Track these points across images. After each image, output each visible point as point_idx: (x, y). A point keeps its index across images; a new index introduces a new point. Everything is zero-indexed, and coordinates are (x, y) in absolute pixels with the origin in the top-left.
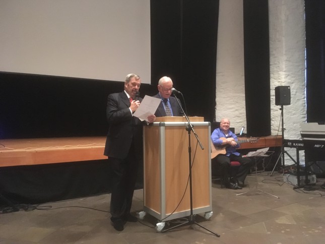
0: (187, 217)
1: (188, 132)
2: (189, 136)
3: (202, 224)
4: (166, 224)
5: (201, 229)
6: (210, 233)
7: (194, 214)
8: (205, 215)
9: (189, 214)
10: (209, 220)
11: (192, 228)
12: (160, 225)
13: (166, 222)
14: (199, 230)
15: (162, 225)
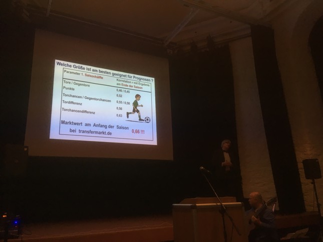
1: (221, 214)
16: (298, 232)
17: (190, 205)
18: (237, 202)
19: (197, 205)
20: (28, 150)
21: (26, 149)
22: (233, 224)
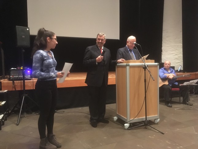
0: (143, 121)
1: (144, 69)
2: (145, 72)
3: (153, 126)
4: (130, 125)
5: (152, 129)
6: (158, 131)
7: (147, 120)
8: (155, 121)
9: (145, 120)
10: (157, 124)
11: (146, 128)
12: (127, 125)
16: (191, 81)
17: (126, 64)
18: (155, 62)
19: (130, 64)
20: (29, 29)
21: (28, 29)
22: (151, 75)
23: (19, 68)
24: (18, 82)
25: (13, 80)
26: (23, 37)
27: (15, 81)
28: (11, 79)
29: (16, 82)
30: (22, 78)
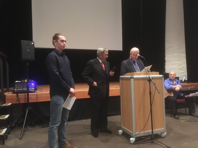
0: (149, 135)
1: (148, 82)
2: (150, 84)
3: (159, 140)
4: (136, 139)
5: (159, 143)
6: (165, 146)
7: (154, 133)
8: (161, 134)
9: (151, 133)
10: (164, 137)
11: (152, 142)
12: (132, 139)
13: (136, 138)
14: (157, 144)
15: (134, 140)
17: (130, 76)
18: (160, 75)
19: (134, 76)
20: (34, 43)
21: (32, 43)
22: (156, 87)
23: (23, 81)
24: (22, 95)
25: (17, 93)
26: (28, 50)
27: (19, 94)
28: (16, 91)
29: (21, 95)
30: (26, 91)
